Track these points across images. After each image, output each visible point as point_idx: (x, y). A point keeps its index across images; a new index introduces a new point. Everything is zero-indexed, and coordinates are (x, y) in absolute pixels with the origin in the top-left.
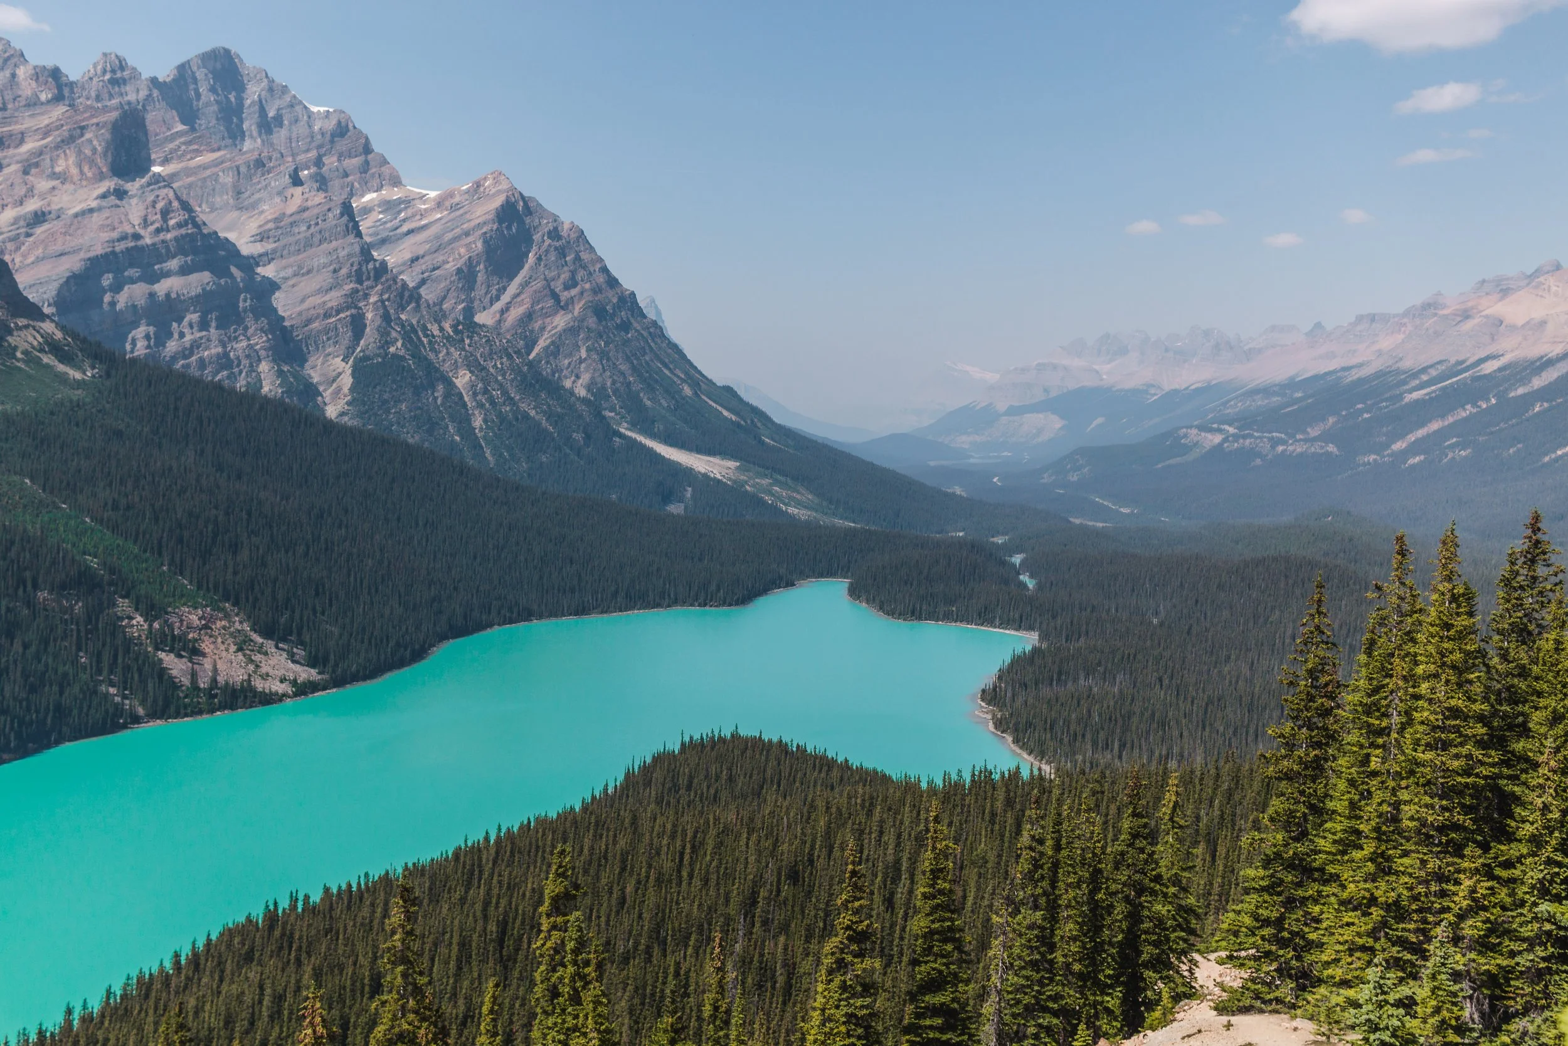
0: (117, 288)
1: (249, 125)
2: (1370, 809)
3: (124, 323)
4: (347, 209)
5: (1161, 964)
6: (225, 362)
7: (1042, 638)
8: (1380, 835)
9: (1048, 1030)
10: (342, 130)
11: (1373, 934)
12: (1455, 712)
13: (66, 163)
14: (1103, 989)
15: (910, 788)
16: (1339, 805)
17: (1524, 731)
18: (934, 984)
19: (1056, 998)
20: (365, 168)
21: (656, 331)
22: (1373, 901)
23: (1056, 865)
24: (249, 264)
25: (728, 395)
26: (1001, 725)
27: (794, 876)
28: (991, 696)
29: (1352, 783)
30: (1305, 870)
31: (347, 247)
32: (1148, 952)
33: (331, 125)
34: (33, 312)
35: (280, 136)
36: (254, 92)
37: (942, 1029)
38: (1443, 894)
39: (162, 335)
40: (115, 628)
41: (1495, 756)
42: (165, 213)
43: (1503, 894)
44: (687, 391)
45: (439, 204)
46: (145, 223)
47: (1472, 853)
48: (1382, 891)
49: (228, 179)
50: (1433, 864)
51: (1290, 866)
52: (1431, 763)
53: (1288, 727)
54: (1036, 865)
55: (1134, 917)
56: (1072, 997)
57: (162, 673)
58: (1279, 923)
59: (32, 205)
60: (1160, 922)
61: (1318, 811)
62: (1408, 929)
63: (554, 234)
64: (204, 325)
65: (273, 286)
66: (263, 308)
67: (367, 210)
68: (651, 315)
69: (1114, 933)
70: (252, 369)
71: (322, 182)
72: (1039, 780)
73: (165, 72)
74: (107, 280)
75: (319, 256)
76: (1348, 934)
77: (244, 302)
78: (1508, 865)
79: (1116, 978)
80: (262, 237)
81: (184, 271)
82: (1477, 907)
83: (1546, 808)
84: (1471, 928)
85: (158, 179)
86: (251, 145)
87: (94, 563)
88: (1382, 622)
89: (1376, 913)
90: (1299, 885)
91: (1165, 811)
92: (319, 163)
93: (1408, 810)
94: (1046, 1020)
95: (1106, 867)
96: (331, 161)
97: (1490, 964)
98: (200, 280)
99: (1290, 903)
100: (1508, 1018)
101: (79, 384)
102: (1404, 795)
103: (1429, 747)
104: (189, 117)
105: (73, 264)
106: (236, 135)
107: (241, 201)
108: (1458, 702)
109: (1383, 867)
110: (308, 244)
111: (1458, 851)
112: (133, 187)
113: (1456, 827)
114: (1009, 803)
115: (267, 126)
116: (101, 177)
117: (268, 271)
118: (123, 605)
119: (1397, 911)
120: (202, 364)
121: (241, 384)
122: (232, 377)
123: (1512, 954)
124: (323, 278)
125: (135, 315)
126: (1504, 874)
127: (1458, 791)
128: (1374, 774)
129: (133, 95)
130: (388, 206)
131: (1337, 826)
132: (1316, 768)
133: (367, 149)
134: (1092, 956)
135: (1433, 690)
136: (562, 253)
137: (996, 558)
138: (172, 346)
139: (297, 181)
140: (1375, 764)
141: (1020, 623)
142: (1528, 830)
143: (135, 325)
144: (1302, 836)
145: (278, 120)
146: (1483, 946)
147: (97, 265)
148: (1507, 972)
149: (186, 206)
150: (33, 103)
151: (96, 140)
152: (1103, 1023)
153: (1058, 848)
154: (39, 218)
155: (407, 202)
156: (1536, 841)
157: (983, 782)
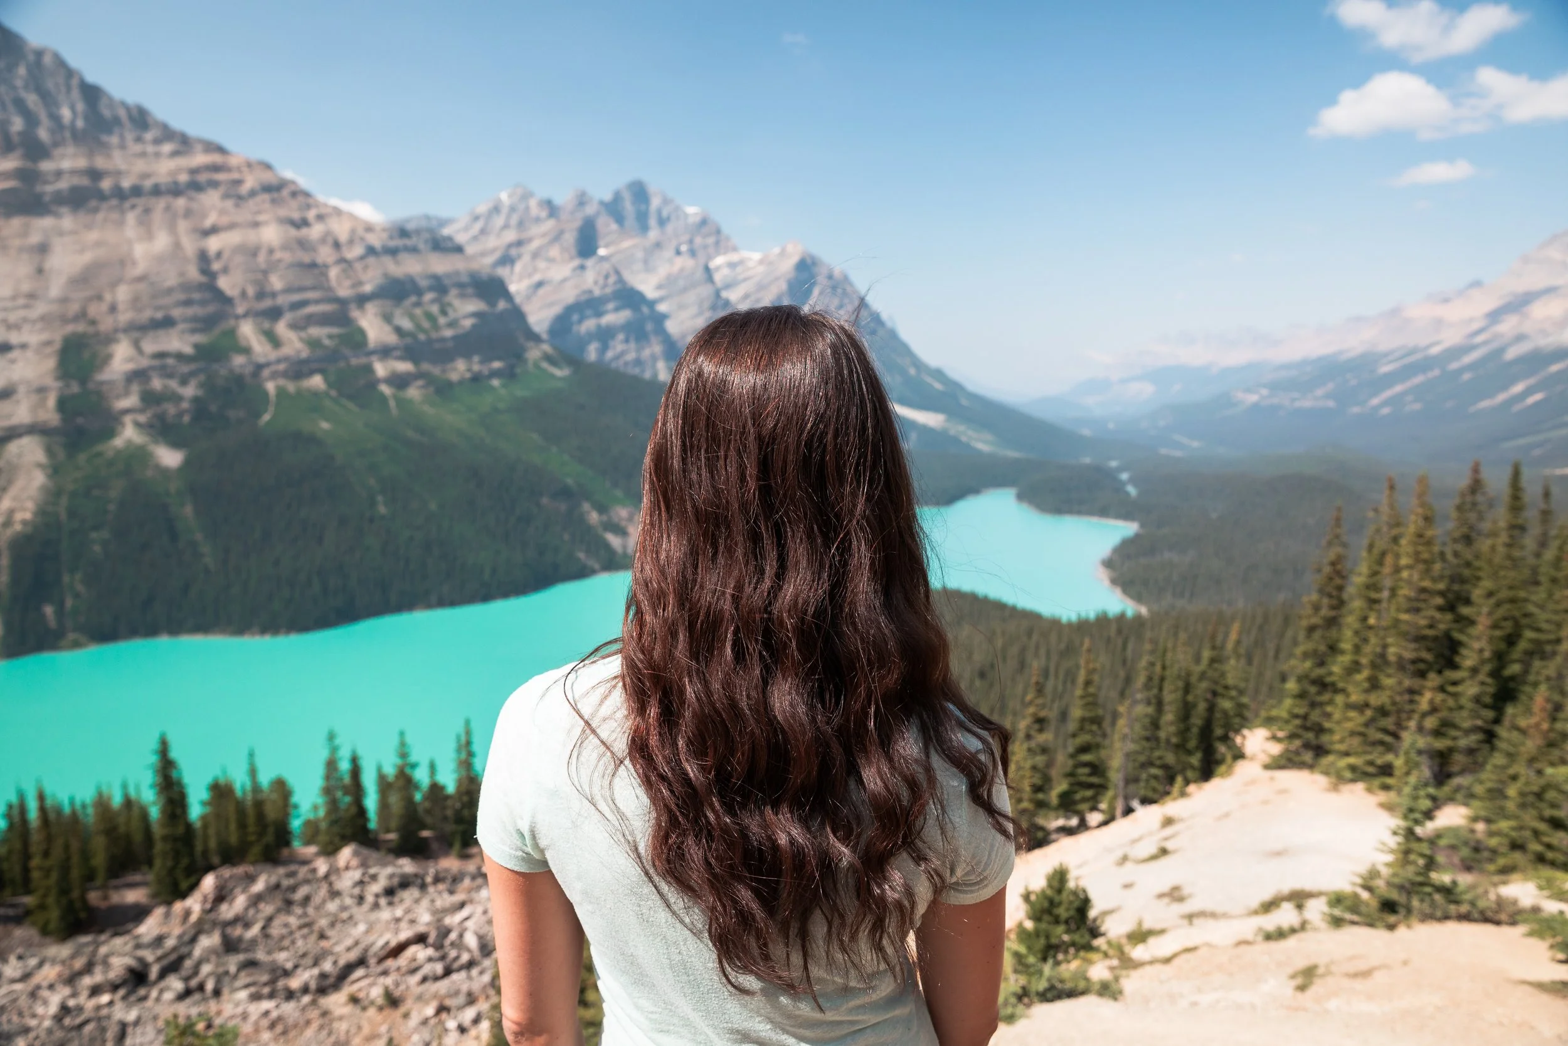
0: (580, 321)
1: (653, 222)
2: (1368, 649)
3: (583, 343)
4: (707, 269)
5: (1225, 739)
6: (638, 362)
7: (1142, 526)
8: (1374, 666)
9: (1156, 777)
10: (704, 222)
11: (1367, 725)
12: (1424, 590)
13: (554, 252)
14: (1189, 753)
15: (1055, 623)
16: (1346, 646)
17: (1468, 602)
18: (1085, 749)
19: (1160, 758)
20: (717, 243)
21: (893, 335)
22: (1367, 705)
23: (1162, 679)
24: (651, 304)
25: (939, 374)
26: (1114, 582)
27: (982, 675)
28: (1108, 564)
29: (1356, 633)
30: (1323, 685)
31: (706, 291)
32: (1219, 732)
33: (698, 219)
34: (536, 338)
35: (670, 228)
36: (655, 202)
37: (1090, 775)
38: (1411, 702)
39: (605, 348)
40: (582, 520)
41: (1449, 617)
42: (607, 277)
43: (1451, 702)
44: (912, 371)
45: (761, 262)
46: (596, 283)
47: (1432, 675)
48: (1375, 699)
49: (640, 255)
50: (1407, 683)
51: (1314, 682)
52: (1407, 622)
53: (1315, 597)
54: (1150, 678)
55: (1211, 708)
56: (1170, 758)
57: (607, 546)
58: (1305, 717)
59: (537, 278)
60: (1225, 713)
61: (1333, 649)
62: (1389, 723)
63: (830, 277)
64: (627, 341)
65: (663, 317)
66: (661, 330)
67: (718, 268)
68: (889, 324)
69: (1197, 721)
70: (654, 366)
71: (693, 253)
72: (1138, 618)
73: (607, 197)
74: (575, 317)
75: (691, 297)
76: (1349, 725)
77: (649, 327)
78: (1455, 683)
79: (1197, 748)
80: (659, 287)
81: (617, 309)
82: (1434, 710)
83: (1481, 651)
84: (1430, 723)
85: (603, 259)
86: (653, 234)
87: (569, 481)
88: (1378, 531)
89: (1369, 713)
90: (1319, 693)
91: (1230, 645)
92: (691, 242)
93: (1392, 650)
94: (1154, 771)
95: (1193, 679)
96: (698, 240)
97: (1440, 744)
98: (624, 315)
99: (1313, 705)
100: (1449, 776)
101: (560, 379)
102: (1390, 640)
103: (1408, 611)
104: (619, 219)
105: (557, 310)
106: (644, 228)
107: (648, 266)
108: (1426, 584)
109: (1374, 685)
110: (685, 290)
111: (1422, 674)
112: (590, 263)
113: (1422, 660)
114: (1119, 631)
115: (662, 222)
116: (572, 258)
117: (662, 308)
118: (586, 506)
119: (1383, 712)
120: (626, 364)
121: (647, 375)
122: (643, 371)
123: (1455, 739)
124: (693, 310)
125: (591, 337)
126: (1451, 689)
127: (1424, 638)
128: (1370, 628)
129: (590, 210)
130: (732, 265)
131: (1345, 659)
132: (1332, 622)
133: (718, 232)
134: (1184, 732)
135: (1411, 576)
136: (834, 288)
137: (1110, 476)
138: (610, 354)
139: (678, 253)
140: (1372, 621)
141: (1127, 516)
142: (1468, 663)
143: (589, 342)
144: (1322, 664)
145: (668, 219)
146: (1437, 733)
147: (570, 310)
148: (1451, 750)
149: (617, 272)
150: (538, 220)
151: (570, 238)
152: (1190, 774)
153: (1164, 668)
154: (540, 284)
155: (741, 262)
156: (1474, 671)
157: (1103, 620)
